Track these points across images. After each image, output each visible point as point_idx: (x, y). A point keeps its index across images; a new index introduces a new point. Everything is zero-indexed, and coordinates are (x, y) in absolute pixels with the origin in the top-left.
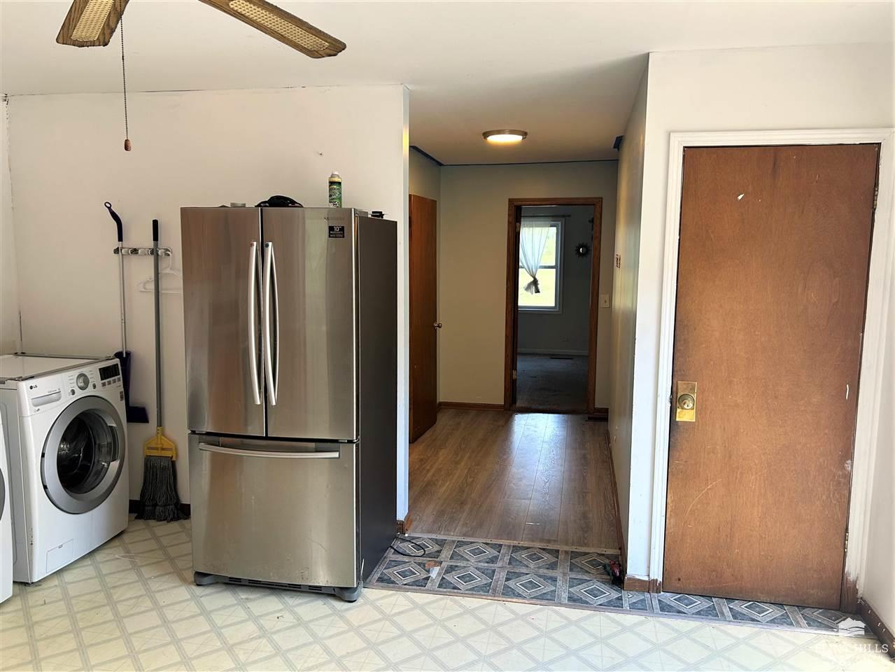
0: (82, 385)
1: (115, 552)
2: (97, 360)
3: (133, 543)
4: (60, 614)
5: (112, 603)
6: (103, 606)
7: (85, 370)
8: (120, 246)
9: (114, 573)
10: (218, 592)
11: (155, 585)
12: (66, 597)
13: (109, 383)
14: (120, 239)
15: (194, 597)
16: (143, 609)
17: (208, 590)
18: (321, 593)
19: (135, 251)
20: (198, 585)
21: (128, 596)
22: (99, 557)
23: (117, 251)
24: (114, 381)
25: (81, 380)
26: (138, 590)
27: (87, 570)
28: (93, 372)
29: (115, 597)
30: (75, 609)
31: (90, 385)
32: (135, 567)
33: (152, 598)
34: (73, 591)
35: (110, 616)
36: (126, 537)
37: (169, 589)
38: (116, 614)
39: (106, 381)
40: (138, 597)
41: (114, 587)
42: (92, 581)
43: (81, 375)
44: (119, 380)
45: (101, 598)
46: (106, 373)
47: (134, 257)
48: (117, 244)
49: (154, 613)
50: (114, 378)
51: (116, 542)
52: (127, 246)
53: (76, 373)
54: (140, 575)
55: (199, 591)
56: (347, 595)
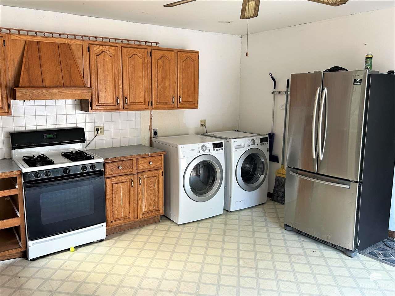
0: (253, 143)
1: (259, 210)
2: (260, 135)
3: (267, 208)
4: (236, 224)
5: (253, 227)
6: (250, 226)
7: (254, 138)
8: (274, 91)
9: (257, 216)
10: (292, 234)
11: (269, 225)
12: (239, 219)
13: (263, 144)
14: (275, 88)
15: (282, 233)
16: (262, 231)
17: (288, 233)
18: (336, 249)
19: (279, 93)
20: (285, 230)
21: (259, 225)
22: (254, 209)
23: (273, 93)
24: (265, 144)
25: (252, 141)
26: (263, 224)
27: (248, 213)
28: (257, 139)
29: (254, 224)
30: (241, 224)
31: (256, 144)
32: (265, 217)
33: (267, 229)
34: (242, 218)
35: (251, 230)
36: (265, 206)
37: (274, 227)
38: (253, 229)
39: (262, 143)
40: (262, 227)
41: (255, 221)
42: (249, 217)
43: (253, 140)
44: (267, 143)
45: (250, 223)
46: (263, 140)
47: (279, 95)
48: (273, 90)
49: (266, 234)
50: (265, 142)
51: (261, 206)
52: (277, 91)
53: (251, 138)
54: (266, 220)
55: (285, 231)
56: (348, 253)
